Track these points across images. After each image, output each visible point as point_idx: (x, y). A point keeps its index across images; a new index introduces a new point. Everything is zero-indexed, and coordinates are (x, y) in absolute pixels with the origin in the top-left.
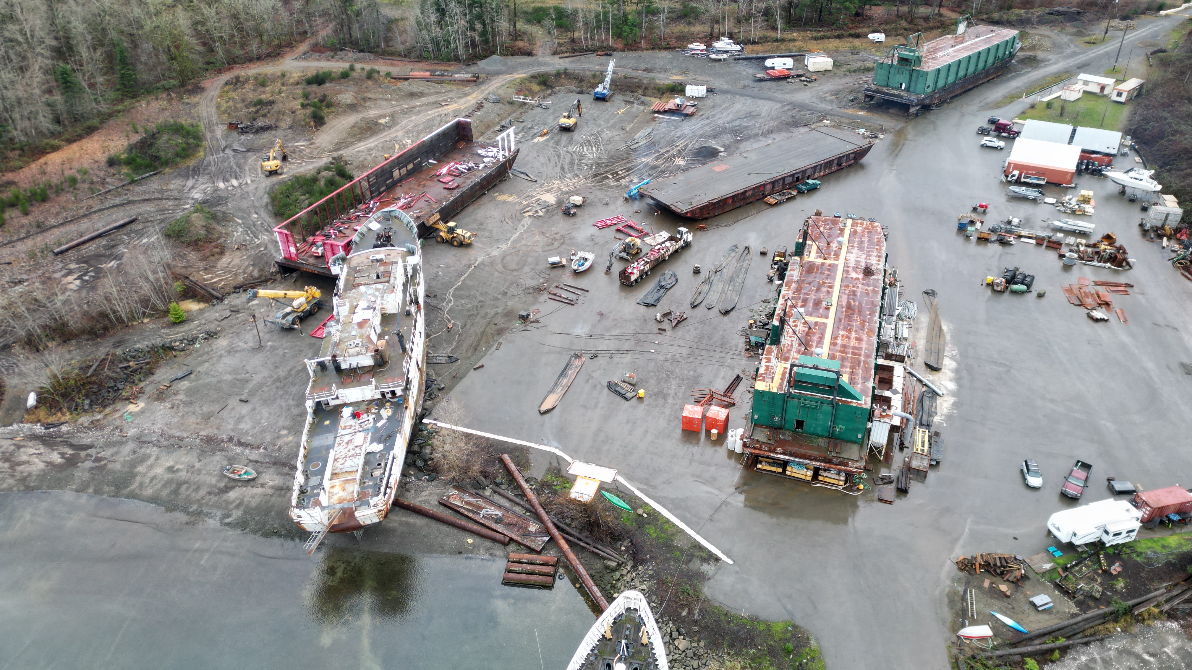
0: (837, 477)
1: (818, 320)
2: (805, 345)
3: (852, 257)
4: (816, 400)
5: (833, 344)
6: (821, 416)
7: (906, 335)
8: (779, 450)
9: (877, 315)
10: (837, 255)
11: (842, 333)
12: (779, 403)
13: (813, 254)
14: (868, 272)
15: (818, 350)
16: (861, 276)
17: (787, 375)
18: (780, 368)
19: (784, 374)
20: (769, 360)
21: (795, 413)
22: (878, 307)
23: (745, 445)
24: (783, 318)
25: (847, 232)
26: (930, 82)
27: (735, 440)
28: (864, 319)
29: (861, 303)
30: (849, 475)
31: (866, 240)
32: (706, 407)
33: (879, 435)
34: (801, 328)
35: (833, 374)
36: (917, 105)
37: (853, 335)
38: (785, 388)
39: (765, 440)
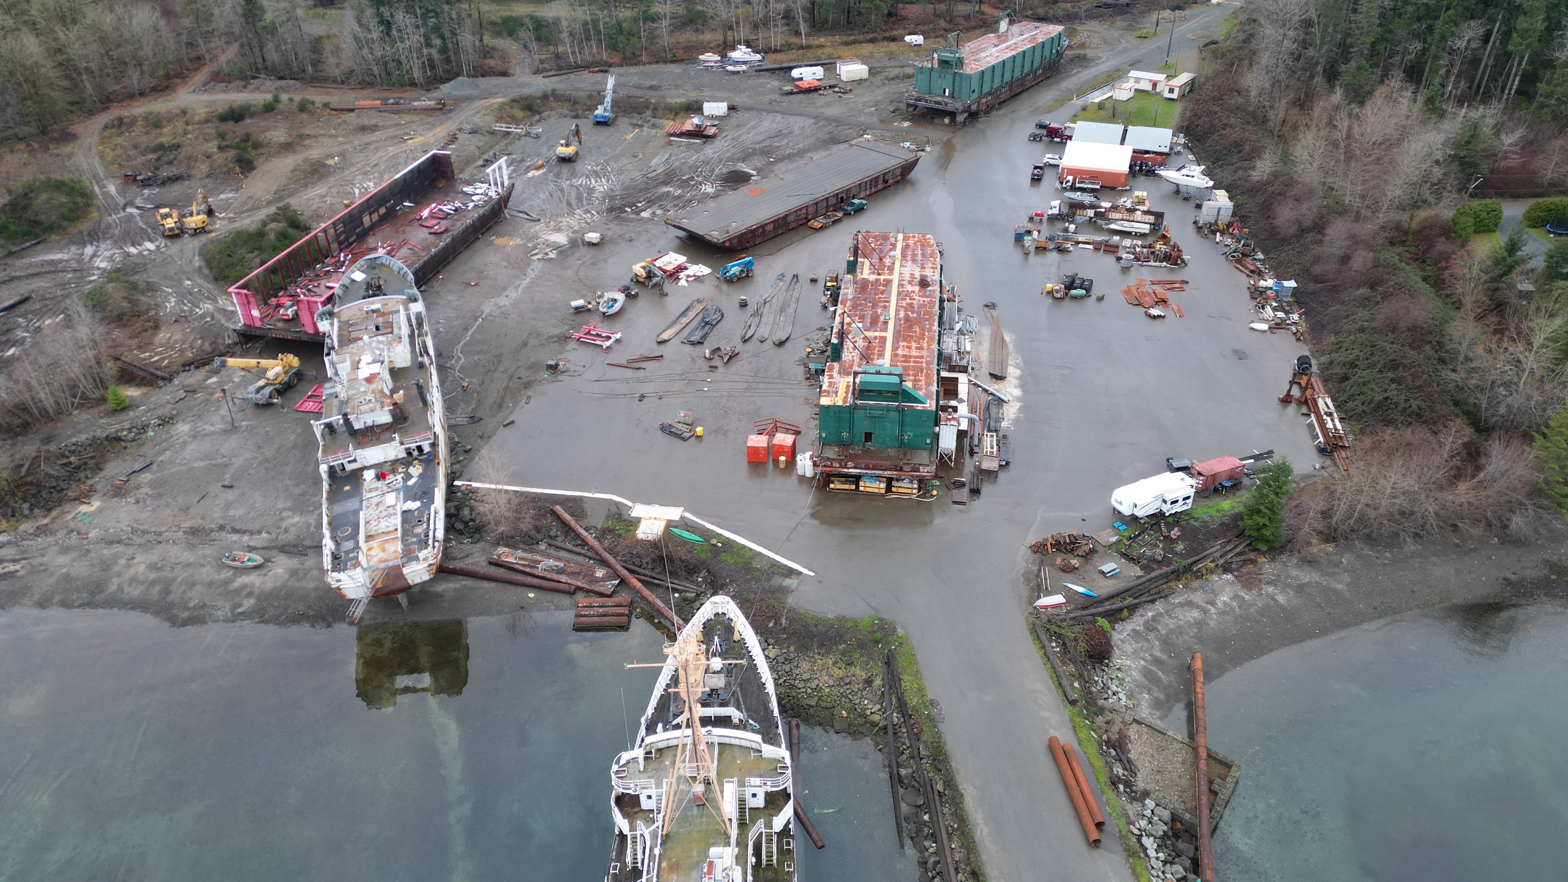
0: (910, 486)
1: (877, 334)
2: (866, 357)
3: (907, 271)
4: (882, 408)
5: (894, 356)
6: (888, 425)
7: (968, 349)
8: (850, 464)
9: (936, 324)
10: (891, 269)
11: (901, 344)
12: (847, 416)
13: (866, 271)
14: (924, 283)
15: (880, 362)
16: (917, 288)
17: (851, 389)
18: (843, 383)
19: (848, 387)
20: (831, 377)
21: (862, 426)
22: (937, 318)
23: (815, 464)
24: (842, 335)
25: (899, 247)
26: (975, 85)
27: (805, 463)
28: (923, 330)
29: (919, 314)
30: (921, 481)
31: (919, 252)
32: (771, 435)
33: (948, 441)
34: (860, 343)
35: (896, 380)
36: (964, 112)
37: (914, 345)
38: (850, 400)
39: (835, 457)
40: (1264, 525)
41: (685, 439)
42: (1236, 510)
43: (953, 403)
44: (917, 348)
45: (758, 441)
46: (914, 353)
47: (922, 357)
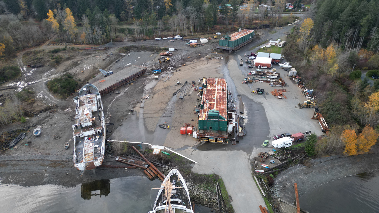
0: (221, 140)
1: (212, 102)
3: (219, 88)
4: (214, 121)
5: (217, 108)
6: (216, 125)
7: (234, 106)
8: (206, 135)
9: (227, 100)
10: (215, 87)
11: (218, 105)
12: (205, 123)
13: (209, 87)
14: (223, 90)
15: (213, 109)
16: (222, 91)
17: (206, 116)
18: (204, 115)
19: (205, 115)
20: (201, 113)
21: (209, 125)
22: (227, 98)
23: (198, 135)
24: (204, 103)
25: (217, 81)
26: (233, 44)
27: (195, 134)
28: (224, 101)
29: (222, 98)
30: (224, 139)
31: (222, 83)
32: (186, 127)
33: (230, 129)
34: (208, 105)
35: (218, 114)
36: (231, 50)
37: (221, 105)
38: (206, 119)
39: (203, 133)
40: (310, 150)
41: (165, 129)
42: (303, 146)
43: (231, 119)
44: (222, 106)
45: (183, 129)
46: (221, 107)
47: (224, 108)
